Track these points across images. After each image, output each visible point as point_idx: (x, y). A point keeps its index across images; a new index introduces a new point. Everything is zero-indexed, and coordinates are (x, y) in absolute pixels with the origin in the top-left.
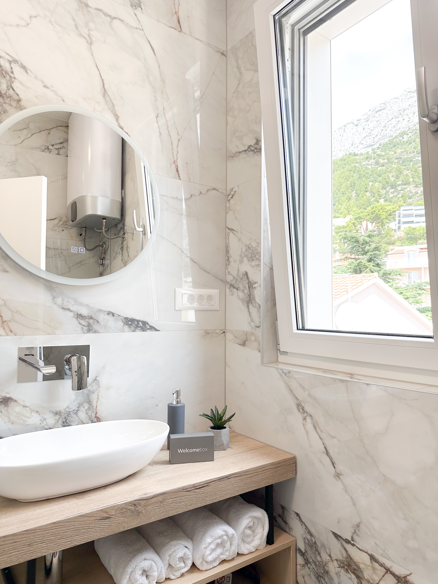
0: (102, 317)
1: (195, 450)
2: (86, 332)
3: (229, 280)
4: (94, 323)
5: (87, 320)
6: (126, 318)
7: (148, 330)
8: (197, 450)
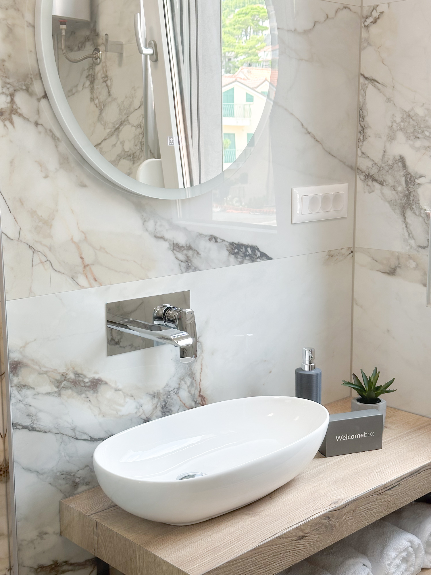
0: (203, 245)
1: (357, 435)
2: (184, 270)
3: (363, 167)
4: (193, 255)
5: (185, 252)
6: (232, 244)
7: (258, 260)
8: (361, 435)
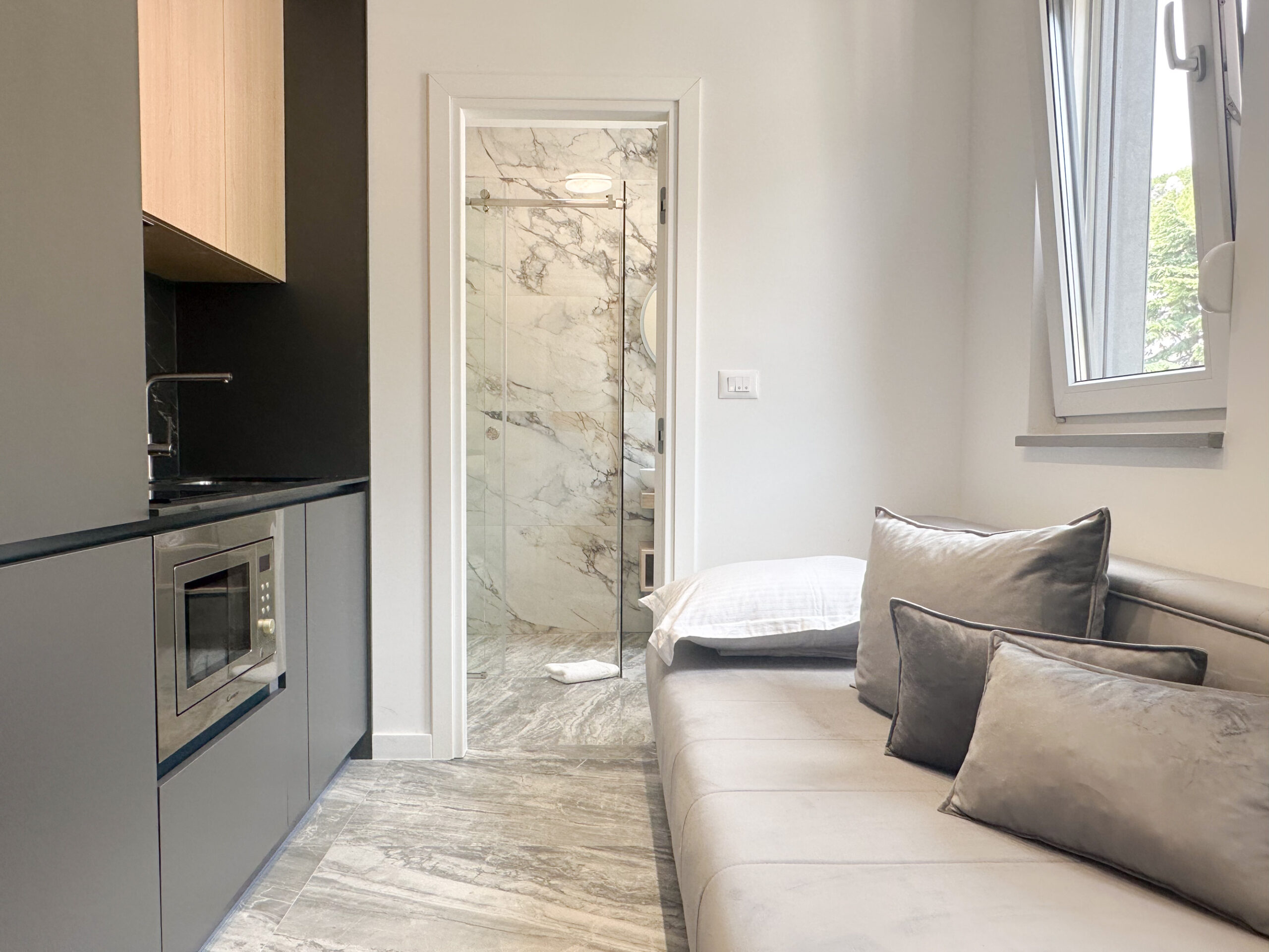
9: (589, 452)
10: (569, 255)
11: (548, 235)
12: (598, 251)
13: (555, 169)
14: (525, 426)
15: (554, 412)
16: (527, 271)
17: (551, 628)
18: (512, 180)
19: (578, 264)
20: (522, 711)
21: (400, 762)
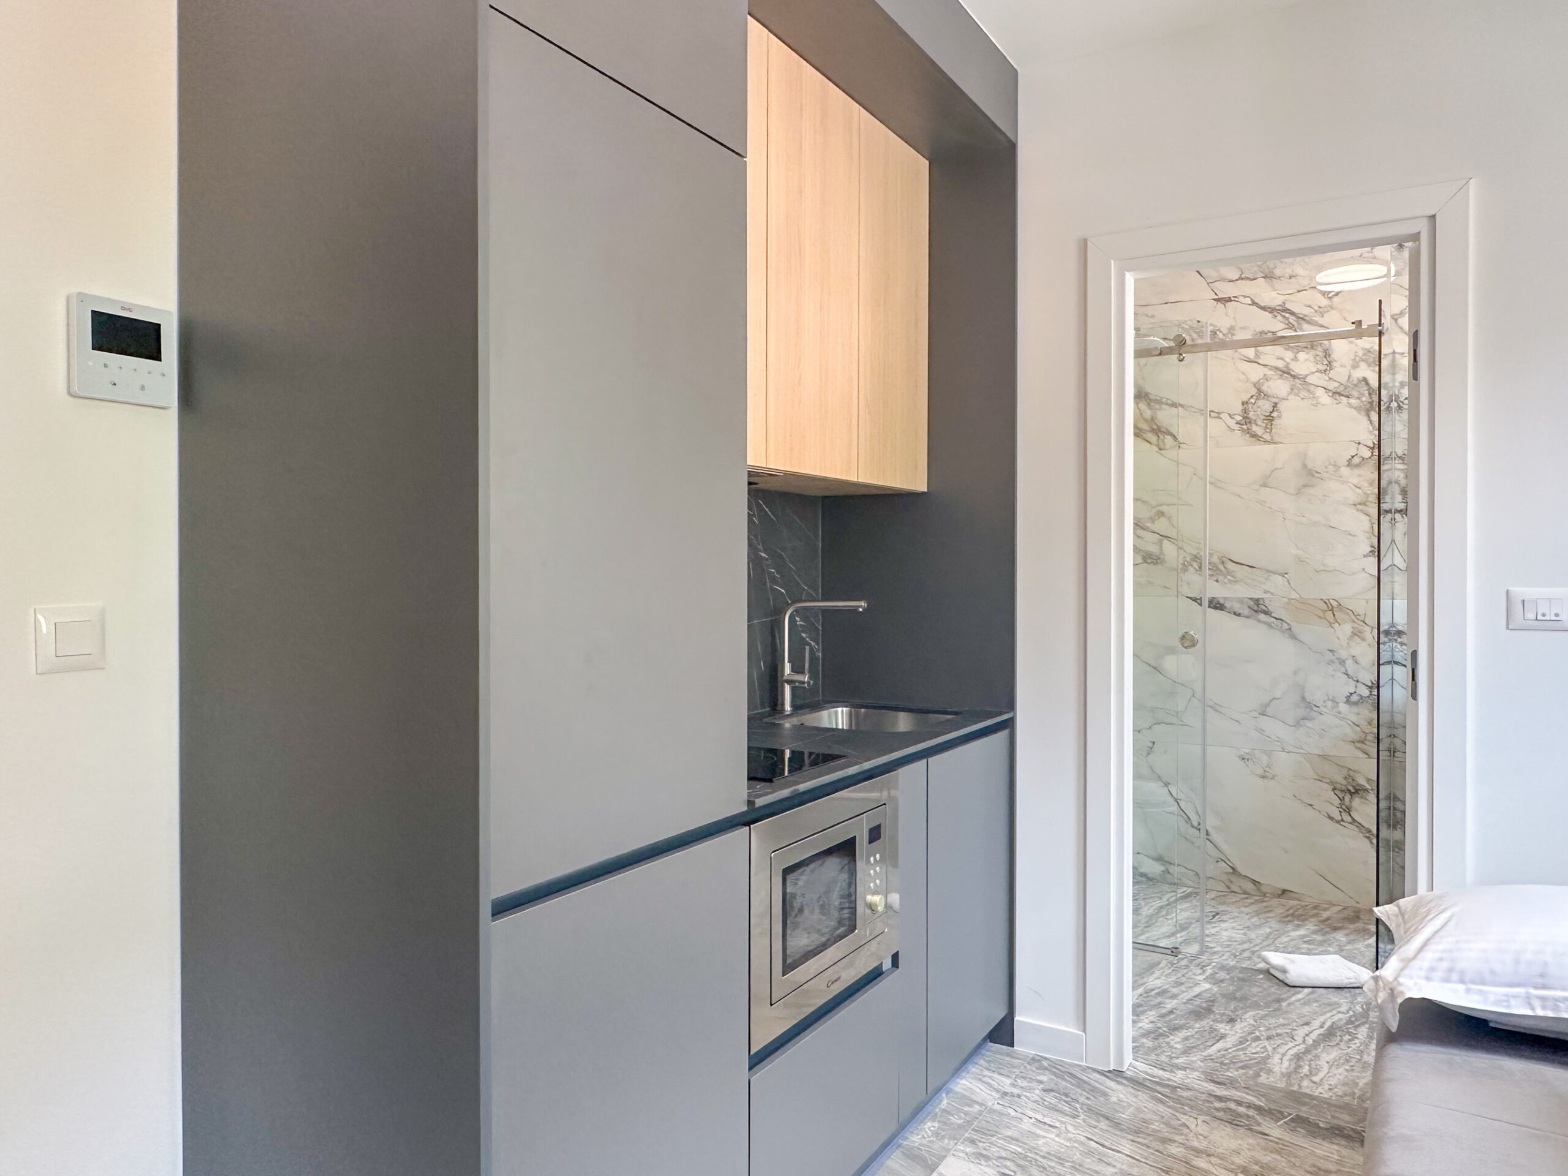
9: (1343, 654)
10: (1312, 388)
11: (1280, 364)
12: (1355, 379)
13: (1290, 278)
14: (1247, 617)
15: (1289, 599)
16: (1251, 415)
17: (1284, 891)
18: (1229, 300)
19: (1325, 399)
20: (1218, 1016)
21: (1046, 1059)
